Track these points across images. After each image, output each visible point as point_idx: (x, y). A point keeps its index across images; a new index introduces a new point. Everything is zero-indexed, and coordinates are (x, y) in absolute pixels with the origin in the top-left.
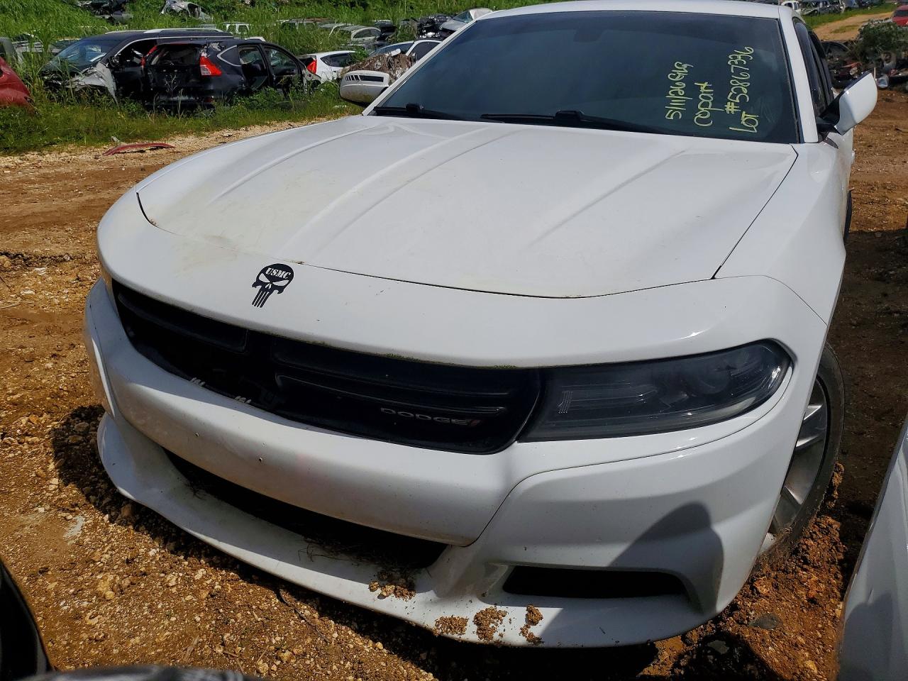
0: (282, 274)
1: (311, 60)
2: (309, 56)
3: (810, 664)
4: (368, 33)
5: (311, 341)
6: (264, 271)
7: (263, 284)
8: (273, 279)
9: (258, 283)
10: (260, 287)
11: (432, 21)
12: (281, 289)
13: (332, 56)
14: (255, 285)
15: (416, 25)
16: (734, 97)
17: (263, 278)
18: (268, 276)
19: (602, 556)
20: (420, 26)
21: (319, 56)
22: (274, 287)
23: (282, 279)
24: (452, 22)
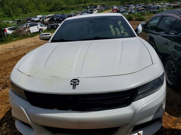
0: (76, 81)
1: (5, 30)
2: (4, 29)
3: (169, 125)
4: (14, 22)
5: (90, 94)
6: (71, 81)
7: (73, 84)
8: (75, 82)
9: (71, 84)
10: (72, 85)
11: (29, 19)
12: (78, 84)
13: (9, 28)
14: (71, 85)
15: (25, 20)
16: (122, 30)
17: (72, 83)
18: (73, 82)
19: (150, 119)
20: (27, 20)
21: (7, 29)
22: (76, 84)
23: (77, 82)
24: (33, 18)
